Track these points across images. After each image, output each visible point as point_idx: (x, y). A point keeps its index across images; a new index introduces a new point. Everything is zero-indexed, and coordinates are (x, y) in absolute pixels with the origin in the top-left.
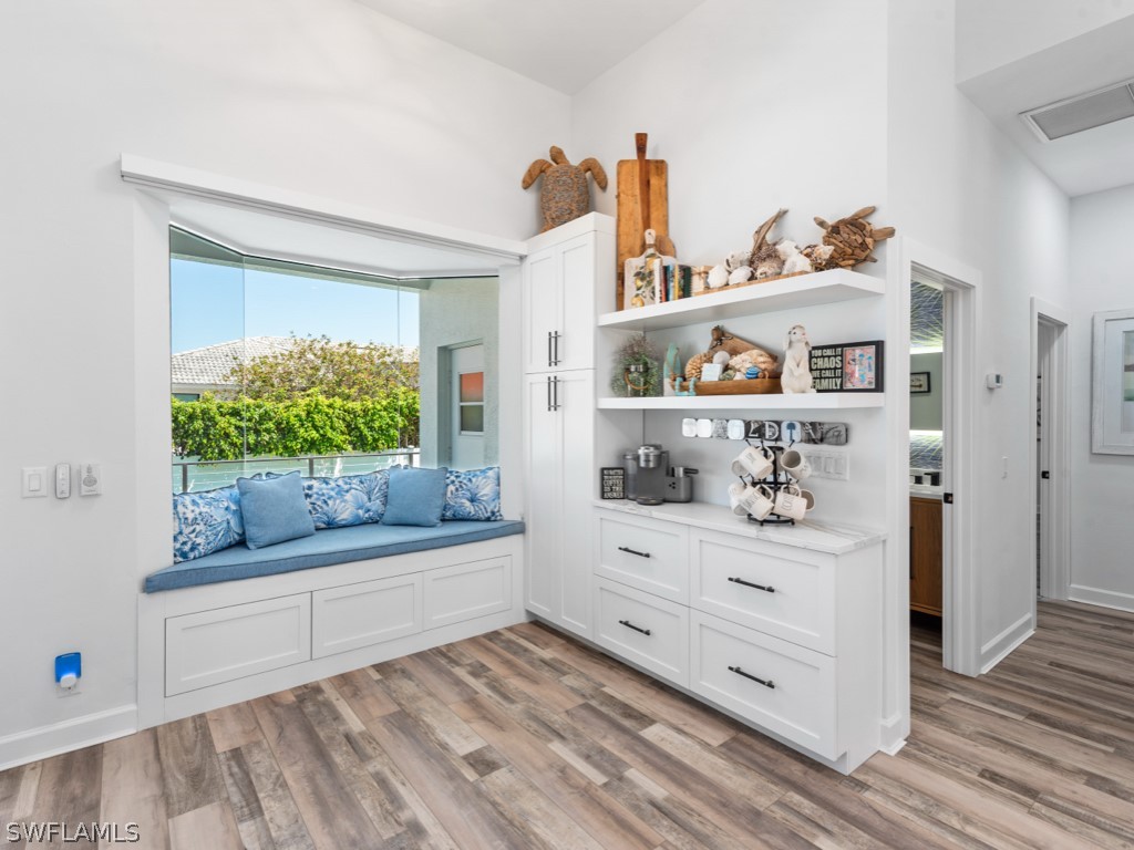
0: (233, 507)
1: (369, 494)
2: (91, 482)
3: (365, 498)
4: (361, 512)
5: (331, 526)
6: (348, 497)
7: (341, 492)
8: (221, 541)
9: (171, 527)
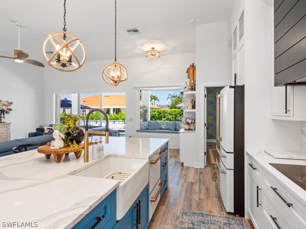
0: (148, 124)
1: (167, 125)
2: (132, 119)
3: (166, 126)
4: (166, 128)
5: (162, 129)
6: (164, 125)
7: (163, 124)
8: (145, 128)
9: (140, 126)
